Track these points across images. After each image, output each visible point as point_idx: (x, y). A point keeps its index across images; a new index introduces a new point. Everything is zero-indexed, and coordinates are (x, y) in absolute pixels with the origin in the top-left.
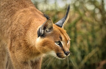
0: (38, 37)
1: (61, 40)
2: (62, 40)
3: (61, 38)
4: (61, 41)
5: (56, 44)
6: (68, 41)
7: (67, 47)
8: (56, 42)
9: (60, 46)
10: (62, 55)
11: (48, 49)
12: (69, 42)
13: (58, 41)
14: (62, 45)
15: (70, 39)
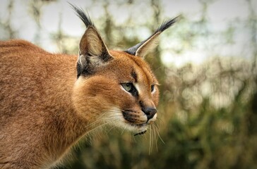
0: (78, 76)
1: (134, 80)
2: (136, 81)
3: (135, 76)
4: (134, 83)
5: (123, 89)
6: (152, 87)
7: (150, 97)
8: (121, 84)
9: (133, 95)
10: (136, 116)
11: (105, 103)
12: (156, 90)
13: (127, 82)
14: (137, 93)
15: (157, 84)
